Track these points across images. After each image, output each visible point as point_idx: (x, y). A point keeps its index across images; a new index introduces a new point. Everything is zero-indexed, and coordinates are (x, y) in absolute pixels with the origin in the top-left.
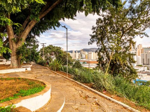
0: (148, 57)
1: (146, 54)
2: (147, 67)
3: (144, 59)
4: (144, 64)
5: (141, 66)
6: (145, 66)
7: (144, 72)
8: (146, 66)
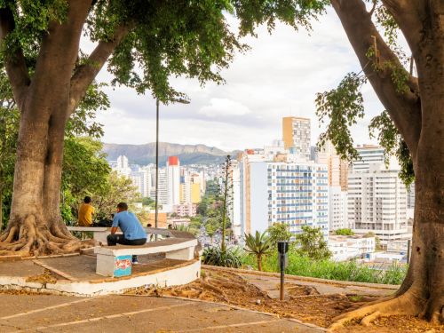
0: (375, 191)
1: (370, 175)
2: (377, 239)
3: (358, 203)
4: (359, 224)
5: (348, 234)
6: (365, 236)
7: (366, 260)
8: (371, 235)
